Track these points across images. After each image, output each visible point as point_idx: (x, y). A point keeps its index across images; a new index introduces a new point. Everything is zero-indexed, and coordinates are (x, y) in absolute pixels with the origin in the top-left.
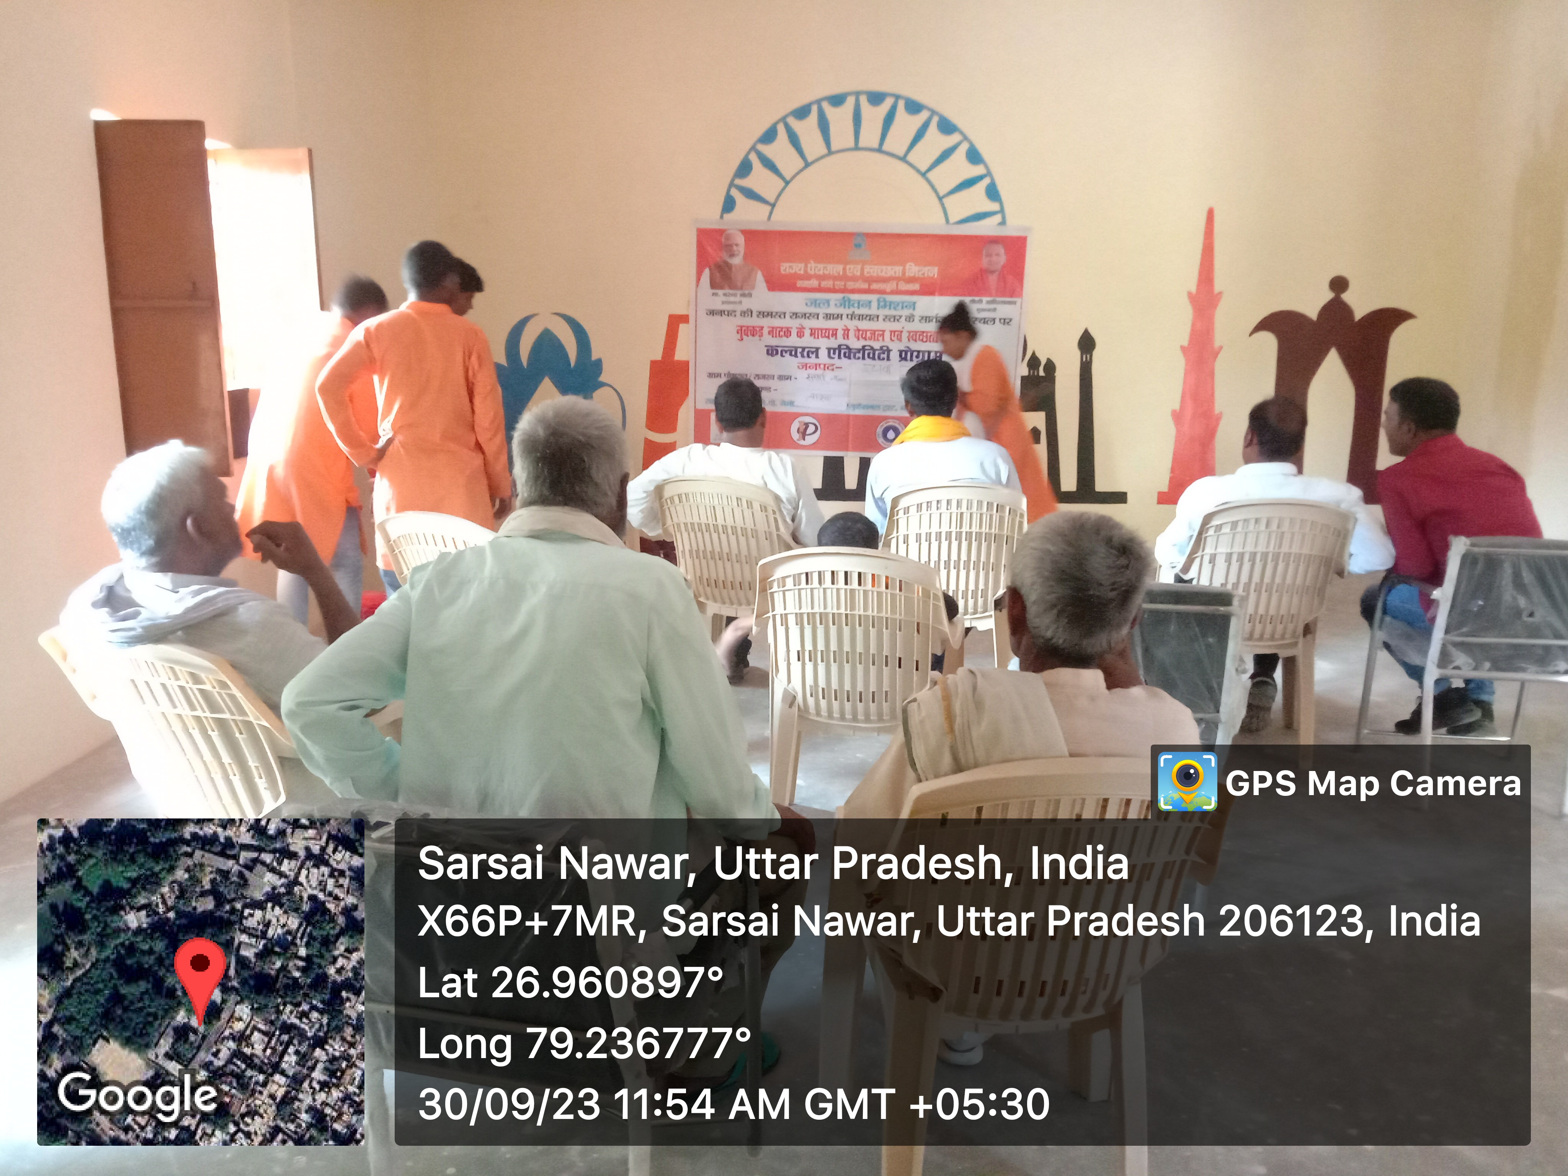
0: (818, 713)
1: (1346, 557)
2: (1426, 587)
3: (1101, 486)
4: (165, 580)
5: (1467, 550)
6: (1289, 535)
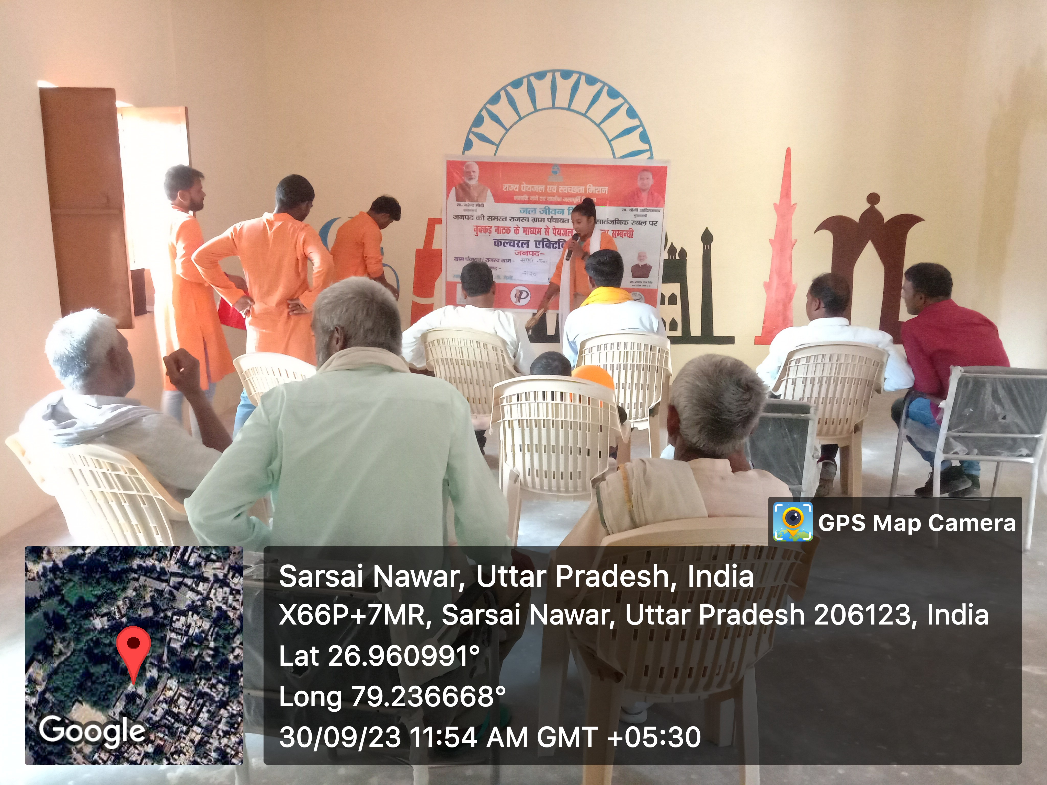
0: (534, 487)
1: (882, 380)
2: (936, 400)
3: (718, 331)
4: (91, 400)
5: (962, 375)
6: (845, 366)
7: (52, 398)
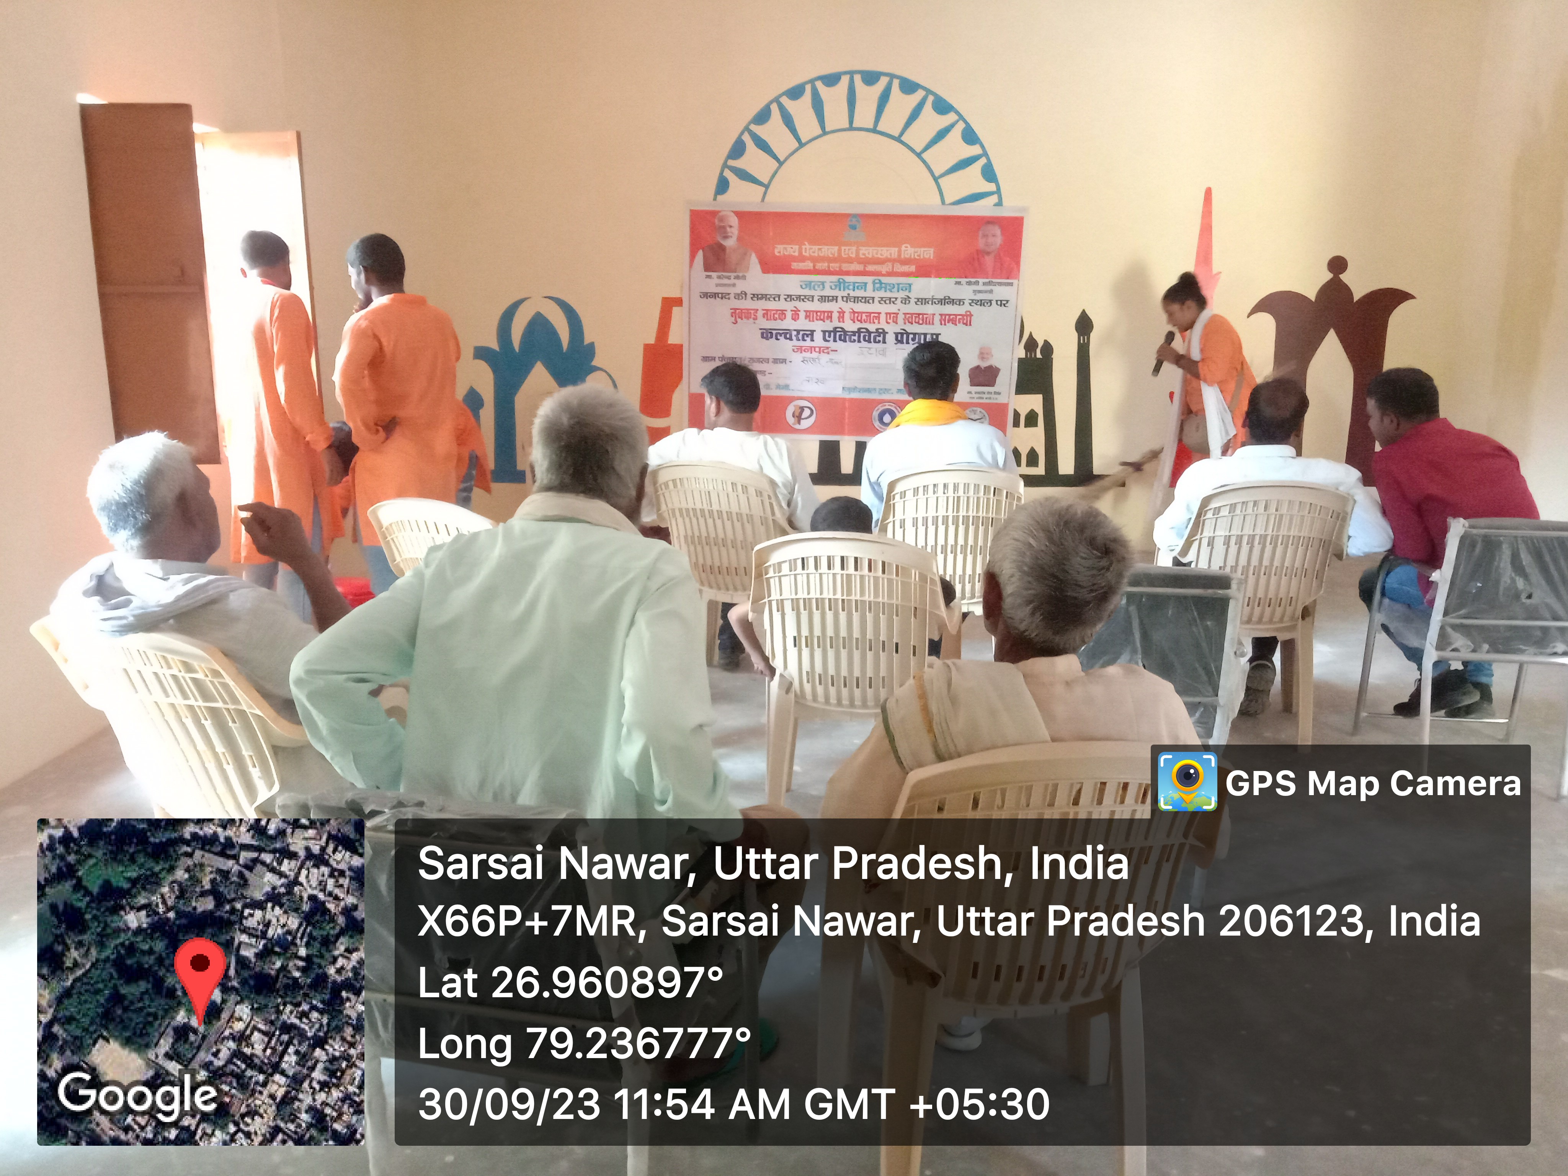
0: (815, 700)
1: (1345, 539)
2: (1425, 569)
3: (1100, 467)
4: (154, 567)
5: (1466, 532)
6: (1288, 517)
7: (97, 565)
